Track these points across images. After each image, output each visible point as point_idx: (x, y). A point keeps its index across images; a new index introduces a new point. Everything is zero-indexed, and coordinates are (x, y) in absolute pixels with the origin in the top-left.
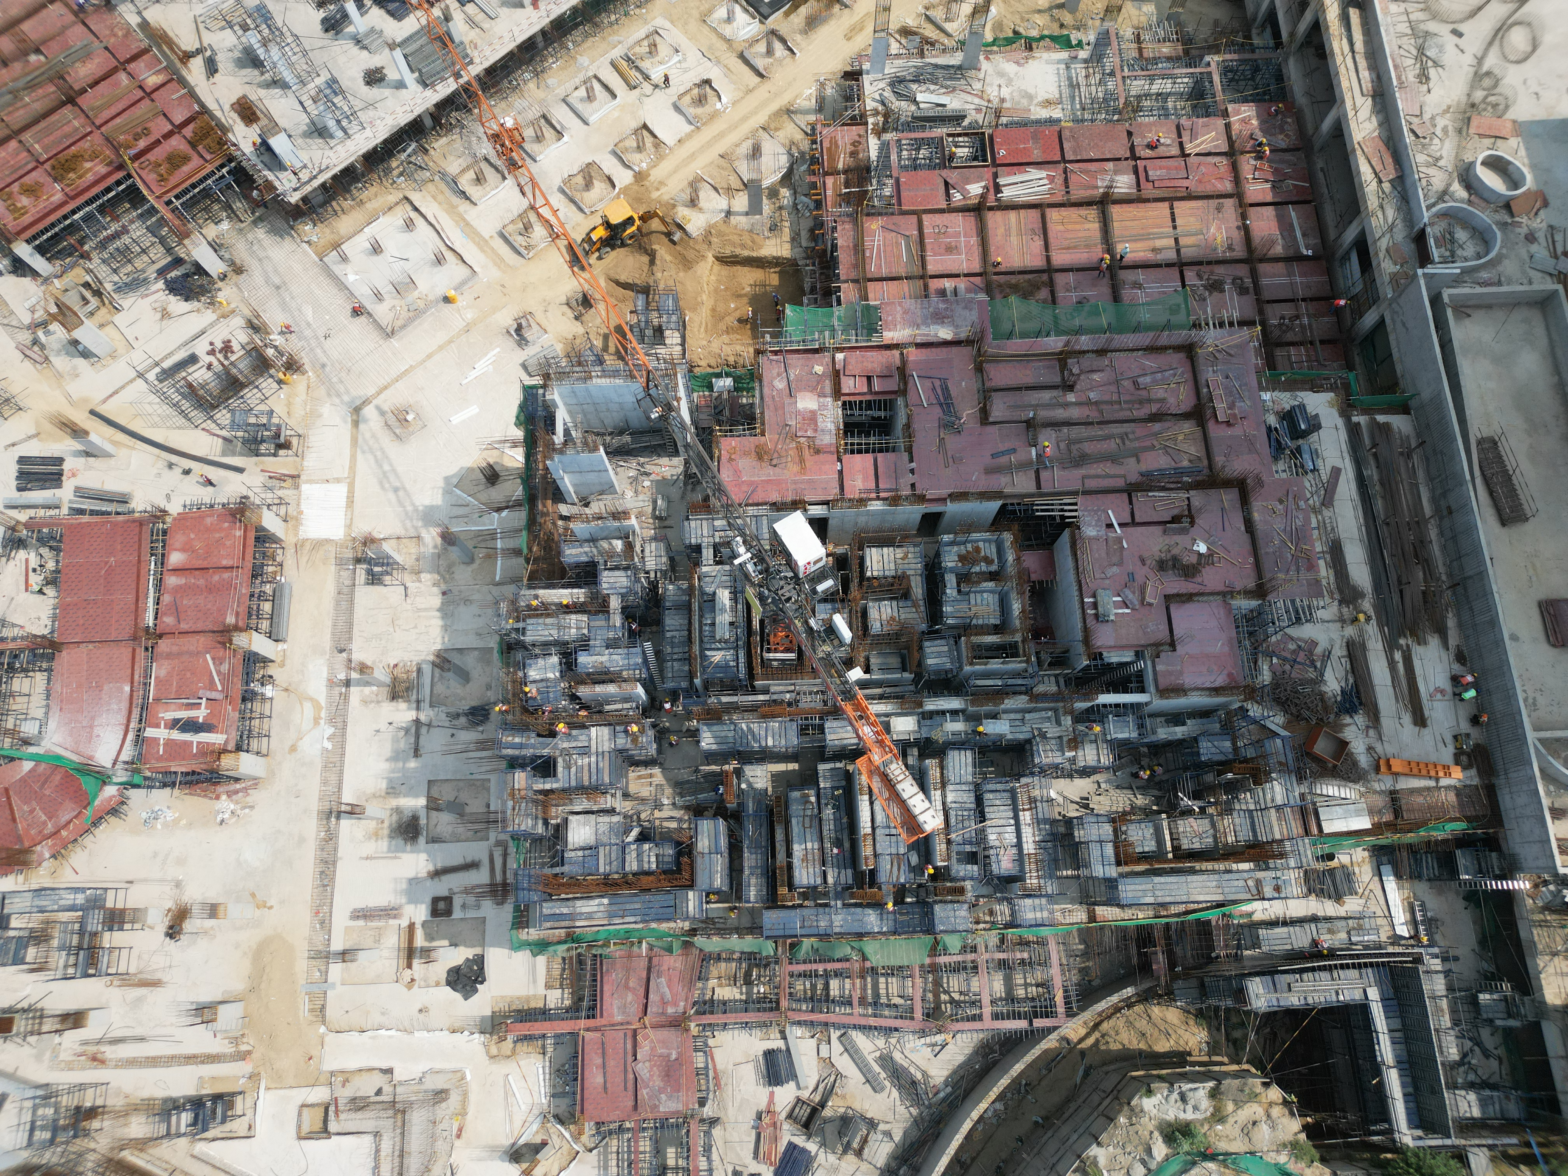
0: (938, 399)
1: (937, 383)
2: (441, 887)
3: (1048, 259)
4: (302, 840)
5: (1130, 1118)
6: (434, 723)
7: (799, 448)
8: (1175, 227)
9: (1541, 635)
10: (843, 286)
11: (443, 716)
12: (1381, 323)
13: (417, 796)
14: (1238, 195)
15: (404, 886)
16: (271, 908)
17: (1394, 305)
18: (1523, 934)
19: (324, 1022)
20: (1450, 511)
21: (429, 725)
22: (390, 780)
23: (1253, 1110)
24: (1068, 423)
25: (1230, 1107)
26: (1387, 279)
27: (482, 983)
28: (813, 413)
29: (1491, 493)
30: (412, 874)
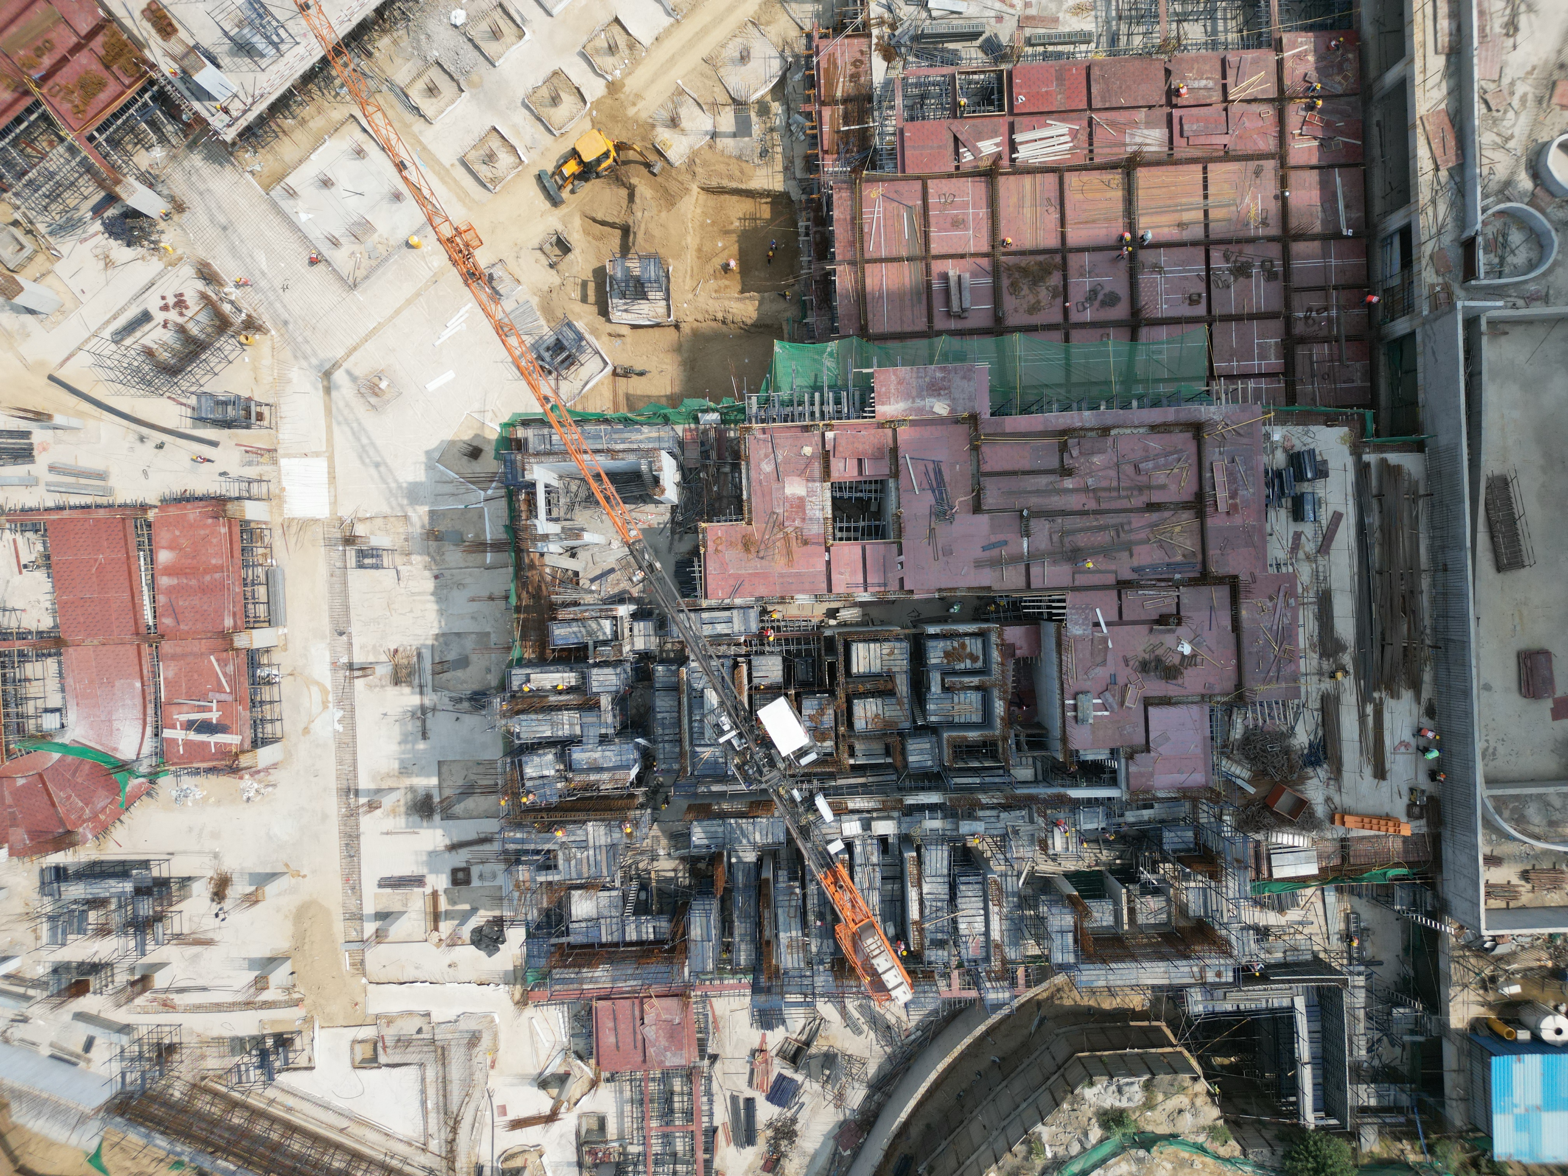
0: (931, 485)
1: (931, 467)
2: (460, 858)
3: (1063, 236)
4: (325, 817)
5: (1072, 1104)
6: (439, 707)
7: (786, 537)
8: (1206, 197)
9: (1514, 685)
10: (839, 269)
11: (446, 700)
12: (1412, 334)
13: (428, 775)
14: (1281, 155)
15: (425, 858)
16: (304, 876)
17: (1427, 327)
18: (1442, 965)
19: (364, 975)
20: (1445, 570)
21: (434, 709)
22: (402, 761)
23: (1181, 1100)
24: (1064, 513)
25: (1160, 1097)
26: (1425, 292)
27: (503, 942)
28: (801, 499)
29: (1492, 537)
30: (431, 848)
